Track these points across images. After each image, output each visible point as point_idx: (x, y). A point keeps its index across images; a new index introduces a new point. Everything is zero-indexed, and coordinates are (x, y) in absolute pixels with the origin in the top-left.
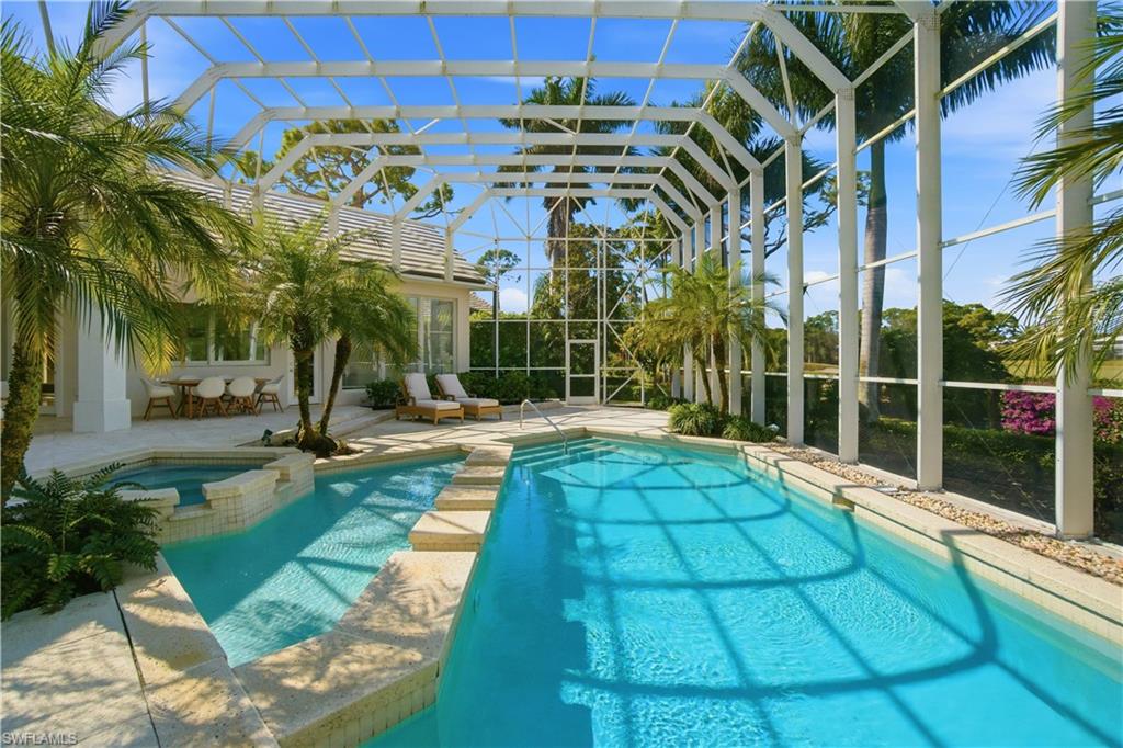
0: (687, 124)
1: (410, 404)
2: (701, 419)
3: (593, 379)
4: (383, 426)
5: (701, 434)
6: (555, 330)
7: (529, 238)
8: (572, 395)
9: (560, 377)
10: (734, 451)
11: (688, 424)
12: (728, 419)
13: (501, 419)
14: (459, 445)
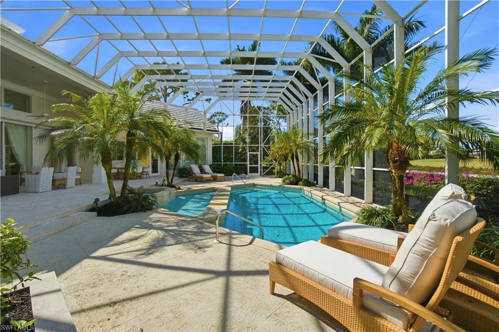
0: (294, 71)
1: (194, 175)
2: (292, 180)
3: (258, 167)
4: (184, 183)
5: (291, 184)
6: (244, 149)
7: (234, 115)
8: (250, 173)
9: (245, 166)
10: (301, 189)
11: (287, 181)
12: (300, 180)
13: (225, 181)
14: (214, 188)
